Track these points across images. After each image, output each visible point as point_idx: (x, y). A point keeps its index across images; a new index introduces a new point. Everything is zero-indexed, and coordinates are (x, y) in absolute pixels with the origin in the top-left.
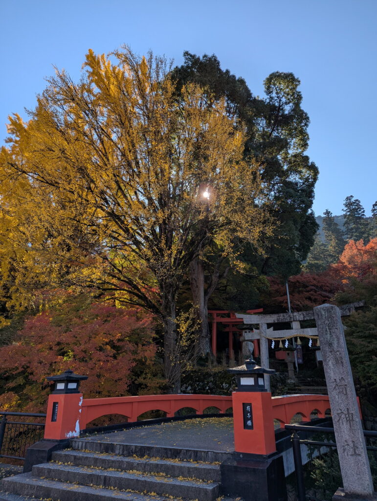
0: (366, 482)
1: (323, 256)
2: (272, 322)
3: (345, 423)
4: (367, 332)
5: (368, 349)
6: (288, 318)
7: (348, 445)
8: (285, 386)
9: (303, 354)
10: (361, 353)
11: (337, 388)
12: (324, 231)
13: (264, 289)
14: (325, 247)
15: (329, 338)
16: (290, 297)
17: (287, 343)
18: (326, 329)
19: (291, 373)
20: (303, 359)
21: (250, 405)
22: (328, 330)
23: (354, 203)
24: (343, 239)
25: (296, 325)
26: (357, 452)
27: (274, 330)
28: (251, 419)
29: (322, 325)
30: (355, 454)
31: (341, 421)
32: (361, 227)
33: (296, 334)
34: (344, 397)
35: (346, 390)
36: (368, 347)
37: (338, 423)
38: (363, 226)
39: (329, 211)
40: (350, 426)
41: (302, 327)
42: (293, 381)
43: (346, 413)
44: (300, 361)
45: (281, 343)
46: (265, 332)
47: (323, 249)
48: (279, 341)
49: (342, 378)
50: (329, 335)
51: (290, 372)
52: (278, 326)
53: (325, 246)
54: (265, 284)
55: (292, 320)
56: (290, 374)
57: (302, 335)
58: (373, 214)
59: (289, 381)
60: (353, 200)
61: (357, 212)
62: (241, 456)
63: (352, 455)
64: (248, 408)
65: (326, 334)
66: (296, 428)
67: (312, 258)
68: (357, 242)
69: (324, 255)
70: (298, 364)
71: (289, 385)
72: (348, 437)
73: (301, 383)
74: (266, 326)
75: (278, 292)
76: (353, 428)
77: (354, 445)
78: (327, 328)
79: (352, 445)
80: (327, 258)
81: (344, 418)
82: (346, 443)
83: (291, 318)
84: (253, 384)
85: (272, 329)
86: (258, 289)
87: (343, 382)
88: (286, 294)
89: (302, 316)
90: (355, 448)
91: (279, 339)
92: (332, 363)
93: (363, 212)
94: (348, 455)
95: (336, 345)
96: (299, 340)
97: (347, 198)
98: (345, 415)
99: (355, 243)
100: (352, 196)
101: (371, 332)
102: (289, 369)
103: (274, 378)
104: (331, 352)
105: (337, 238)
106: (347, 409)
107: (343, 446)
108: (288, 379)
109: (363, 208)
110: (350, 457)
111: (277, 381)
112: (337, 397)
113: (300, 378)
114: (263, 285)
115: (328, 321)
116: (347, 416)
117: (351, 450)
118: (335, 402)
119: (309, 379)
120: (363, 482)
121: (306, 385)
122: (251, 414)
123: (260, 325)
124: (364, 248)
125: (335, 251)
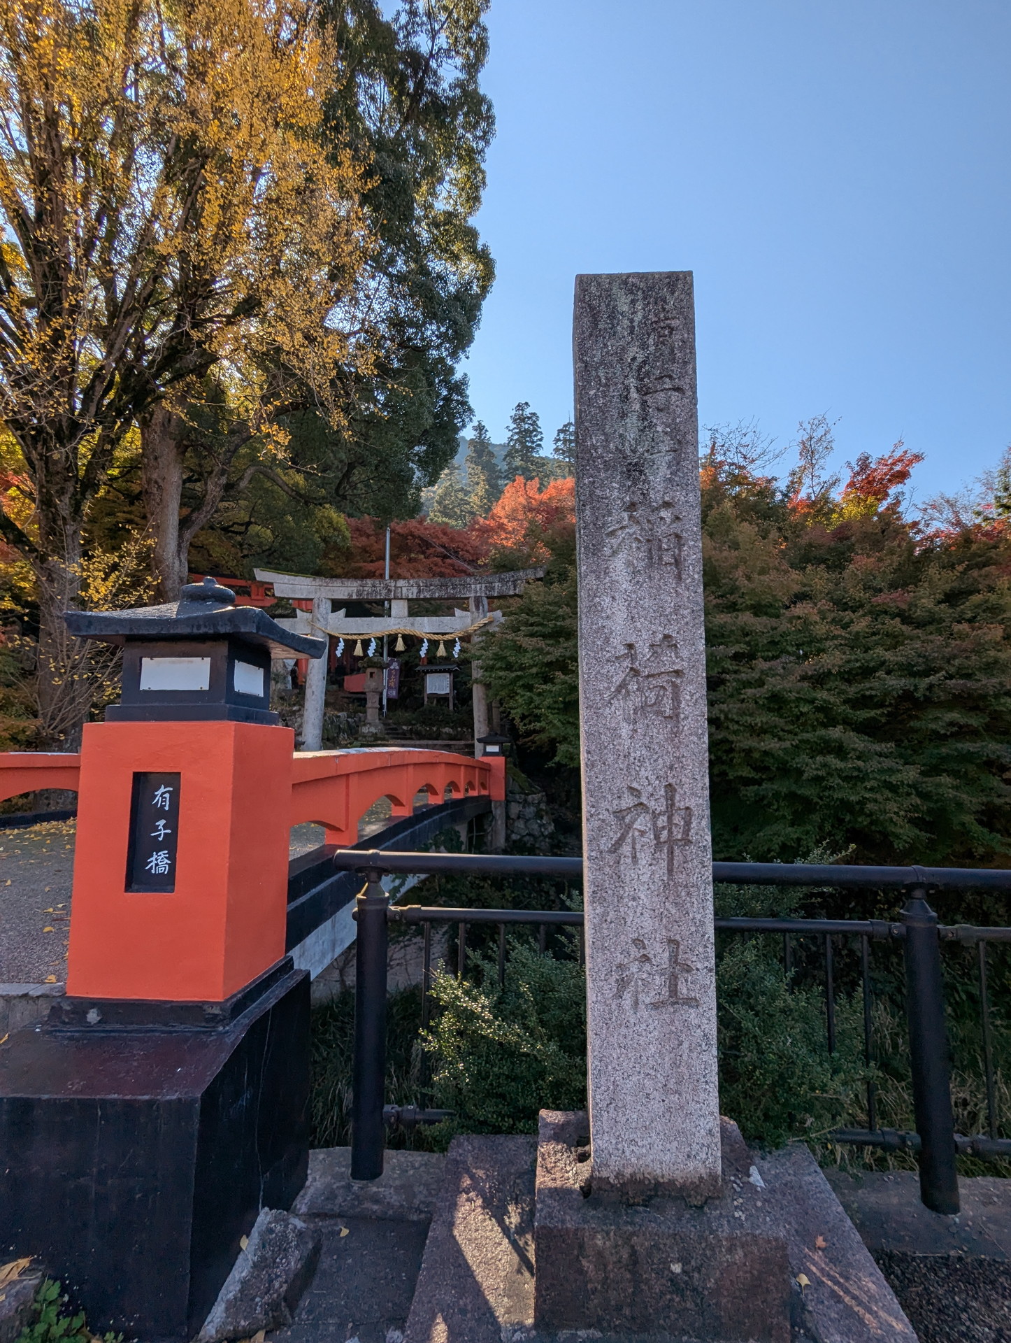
0: (702, 1122)
1: (458, 512)
2: (346, 597)
3: (644, 859)
4: (551, 624)
5: (549, 658)
6: (384, 592)
7: (645, 959)
8: (356, 739)
9: (400, 682)
10: (531, 667)
11: (633, 686)
12: (468, 464)
13: (335, 542)
14: (465, 495)
15: (631, 435)
16: (390, 566)
17: (373, 645)
18: (627, 389)
19: (372, 713)
20: (400, 690)
21: (173, 779)
22: (634, 394)
23: (529, 418)
24: (497, 485)
25: (399, 608)
26: (683, 989)
27: (347, 616)
28: (170, 844)
29: (609, 366)
30: (675, 998)
31: (626, 849)
32: (532, 467)
33: (397, 627)
34: (660, 732)
35: (676, 699)
36: (548, 653)
37: (610, 859)
38: (534, 467)
39: (483, 424)
40: (670, 871)
41: (413, 613)
42: (373, 730)
43: (660, 806)
44: (394, 693)
45: (359, 646)
46: (326, 619)
47: (462, 500)
48: (355, 642)
49: (666, 637)
50: (632, 421)
51: (369, 712)
52: (355, 608)
53: (467, 493)
54: (340, 531)
55: (392, 596)
56: (369, 717)
57: (409, 630)
58: (555, 447)
59: (365, 730)
60: (527, 412)
61: (530, 437)
62: (93, 1016)
63: (655, 1006)
64: (162, 796)
65: (623, 415)
66: (379, 864)
67: (439, 511)
68: (529, 482)
69: (462, 511)
70: (388, 700)
71: (365, 737)
72: (648, 923)
73: (388, 734)
74: (329, 605)
75: (367, 552)
76: (681, 878)
77: (674, 959)
78: (632, 382)
79: (662, 956)
80: (465, 516)
81: (642, 833)
82: (634, 952)
83: (390, 591)
84: (206, 688)
85: (342, 612)
86: (324, 540)
87: (668, 657)
88: (384, 559)
89: (415, 590)
90: (678, 967)
91: (355, 637)
92: (629, 564)
93: (541, 440)
94: (636, 1003)
95: (664, 471)
96: (400, 640)
97: (519, 406)
98: (655, 816)
99: (525, 484)
100: (526, 404)
101: (559, 623)
102: (369, 704)
103: (332, 722)
104: (632, 507)
105: (488, 481)
106: (669, 787)
107: (620, 966)
108: (365, 725)
109: (541, 433)
110: (643, 1013)
111: (340, 730)
112: (625, 730)
113: (389, 725)
114: (336, 533)
115: (644, 346)
116: (663, 820)
117: (658, 980)
118: (610, 759)
119: (405, 728)
120: (688, 1125)
121: (401, 739)
122: (173, 822)
123: (316, 601)
124: (537, 496)
125: (481, 507)
